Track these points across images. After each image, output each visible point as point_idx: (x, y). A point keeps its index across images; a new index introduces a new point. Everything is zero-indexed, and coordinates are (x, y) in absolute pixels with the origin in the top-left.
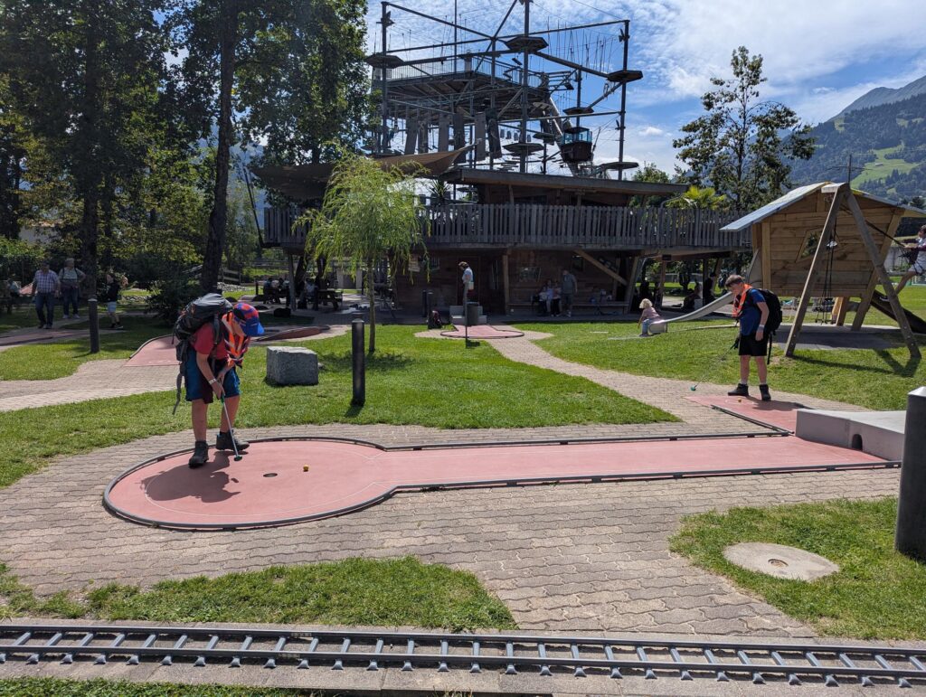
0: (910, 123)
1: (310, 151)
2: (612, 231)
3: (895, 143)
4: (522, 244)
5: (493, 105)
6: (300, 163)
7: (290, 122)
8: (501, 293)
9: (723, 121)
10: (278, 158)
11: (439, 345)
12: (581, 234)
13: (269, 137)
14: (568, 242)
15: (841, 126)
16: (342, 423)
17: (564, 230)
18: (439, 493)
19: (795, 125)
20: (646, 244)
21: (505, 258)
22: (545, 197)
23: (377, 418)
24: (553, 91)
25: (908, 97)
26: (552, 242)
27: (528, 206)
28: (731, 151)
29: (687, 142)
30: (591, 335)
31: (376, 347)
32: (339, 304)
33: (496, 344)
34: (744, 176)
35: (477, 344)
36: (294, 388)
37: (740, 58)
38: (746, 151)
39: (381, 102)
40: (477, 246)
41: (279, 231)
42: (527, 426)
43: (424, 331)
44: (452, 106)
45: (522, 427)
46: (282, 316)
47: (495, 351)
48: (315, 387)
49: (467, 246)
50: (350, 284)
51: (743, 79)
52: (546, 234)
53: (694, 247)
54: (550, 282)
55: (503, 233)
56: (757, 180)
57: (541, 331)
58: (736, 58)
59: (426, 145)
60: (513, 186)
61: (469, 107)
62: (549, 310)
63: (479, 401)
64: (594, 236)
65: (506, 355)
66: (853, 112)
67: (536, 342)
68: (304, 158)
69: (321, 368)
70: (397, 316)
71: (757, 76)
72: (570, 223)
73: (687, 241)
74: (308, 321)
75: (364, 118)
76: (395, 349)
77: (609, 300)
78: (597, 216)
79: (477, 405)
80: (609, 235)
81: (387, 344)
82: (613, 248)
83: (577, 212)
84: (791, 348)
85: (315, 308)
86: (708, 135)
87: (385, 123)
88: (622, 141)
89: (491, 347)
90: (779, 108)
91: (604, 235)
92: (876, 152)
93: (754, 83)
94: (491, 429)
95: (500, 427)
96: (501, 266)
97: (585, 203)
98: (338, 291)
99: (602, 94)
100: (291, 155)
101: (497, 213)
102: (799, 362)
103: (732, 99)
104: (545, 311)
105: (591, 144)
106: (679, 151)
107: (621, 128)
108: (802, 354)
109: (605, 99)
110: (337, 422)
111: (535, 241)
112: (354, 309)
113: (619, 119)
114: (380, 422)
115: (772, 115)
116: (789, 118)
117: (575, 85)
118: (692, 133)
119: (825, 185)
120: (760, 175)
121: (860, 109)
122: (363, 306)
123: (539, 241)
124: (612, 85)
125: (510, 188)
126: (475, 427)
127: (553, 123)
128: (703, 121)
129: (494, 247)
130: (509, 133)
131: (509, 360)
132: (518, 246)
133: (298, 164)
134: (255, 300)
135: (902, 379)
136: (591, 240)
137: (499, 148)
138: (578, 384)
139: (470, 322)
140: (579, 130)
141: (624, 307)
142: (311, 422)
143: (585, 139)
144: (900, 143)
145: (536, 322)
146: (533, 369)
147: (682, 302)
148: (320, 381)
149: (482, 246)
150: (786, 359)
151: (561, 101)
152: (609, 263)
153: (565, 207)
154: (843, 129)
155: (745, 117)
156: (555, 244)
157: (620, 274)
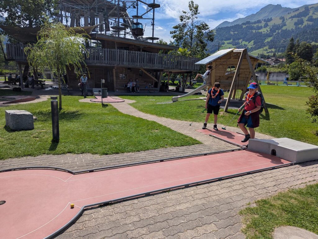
0: (234, 33)
1: (28, 21)
2: (154, 62)
3: (229, 39)
4: (121, 65)
5: (105, 11)
6: (24, 26)
7: (18, 8)
8: (113, 84)
9: (186, 26)
10: (13, 23)
11: (91, 106)
12: (143, 63)
13: (8, 13)
14: (138, 65)
15: (215, 32)
16: (48, 154)
17: (136, 61)
18: (109, 207)
19: (208, 30)
20: (165, 68)
21: (114, 71)
22: (128, 47)
23: (67, 150)
24: (128, 8)
25: (233, 25)
26: (132, 65)
27: (123, 50)
28: (188, 37)
29: (175, 32)
30: (150, 101)
31: (62, 107)
32: (44, 86)
33: (115, 105)
34: (192, 45)
35: (107, 105)
36: (21, 132)
37: (191, 5)
38: (193, 37)
39: (59, 4)
40: (103, 65)
41: (14, 54)
42: (142, 150)
43: (83, 99)
44: (89, 9)
45: (139, 151)
46: (17, 91)
47: (115, 109)
48: (32, 131)
49: (99, 64)
50: (49, 77)
51: (192, 12)
52: (130, 62)
53: (181, 69)
54: (131, 80)
55: (113, 60)
56: (197, 47)
57: (130, 99)
58: (190, 5)
59: (79, 23)
60: (117, 42)
61: (96, 11)
62: (131, 90)
63: (116, 136)
64: (147, 64)
65: (120, 111)
66: (219, 28)
67: (130, 104)
68: (26, 24)
69: (36, 119)
70: (70, 92)
71: (197, 11)
72: (138, 58)
73: (178, 67)
74: (29, 93)
75: (52, 10)
76: (71, 108)
77: (152, 87)
78: (148, 56)
79: (115, 139)
80: (152, 63)
81: (67, 105)
82: (154, 68)
83: (141, 54)
84: (227, 109)
85: (33, 87)
86: (181, 30)
87: (61, 13)
88: (153, 29)
89: (113, 107)
90: (203, 23)
91: (151, 63)
92: (225, 41)
93: (196, 14)
94: (125, 154)
95: (129, 152)
96: (112, 73)
97: (144, 51)
98: (43, 80)
99: (146, 12)
100: (19, 22)
101: (111, 52)
102: (230, 114)
103: (189, 19)
104: (130, 90)
105: (143, 29)
106: (172, 35)
107: (153, 25)
108: (230, 111)
109: (147, 13)
110: (44, 154)
111: (126, 64)
112: (50, 88)
113: (152, 21)
114: (69, 153)
115: (201, 26)
116: (207, 27)
117: (136, 7)
118: (176, 29)
119: (234, 49)
120: (198, 46)
121: (221, 27)
122: (54, 87)
123: (127, 64)
124: (150, 8)
125: (115, 43)
126: (117, 153)
127: (128, 21)
128: (180, 25)
129: (110, 65)
130: (111, 22)
131: (122, 113)
132: (119, 65)
133: (22, 26)
134: (4, 83)
135: (266, 121)
136: (146, 65)
137: (109, 27)
138: (154, 125)
139: (104, 96)
140: (138, 24)
141: (157, 90)
142: (30, 155)
143: (141, 27)
144: (231, 39)
145: (127, 95)
146: (133, 118)
147: (175, 88)
148: (35, 126)
149: (105, 65)
150: (225, 113)
151: (131, 12)
152: (152, 74)
153: (137, 52)
154: (216, 33)
155: (193, 25)
156: (133, 66)
157: (156, 78)
